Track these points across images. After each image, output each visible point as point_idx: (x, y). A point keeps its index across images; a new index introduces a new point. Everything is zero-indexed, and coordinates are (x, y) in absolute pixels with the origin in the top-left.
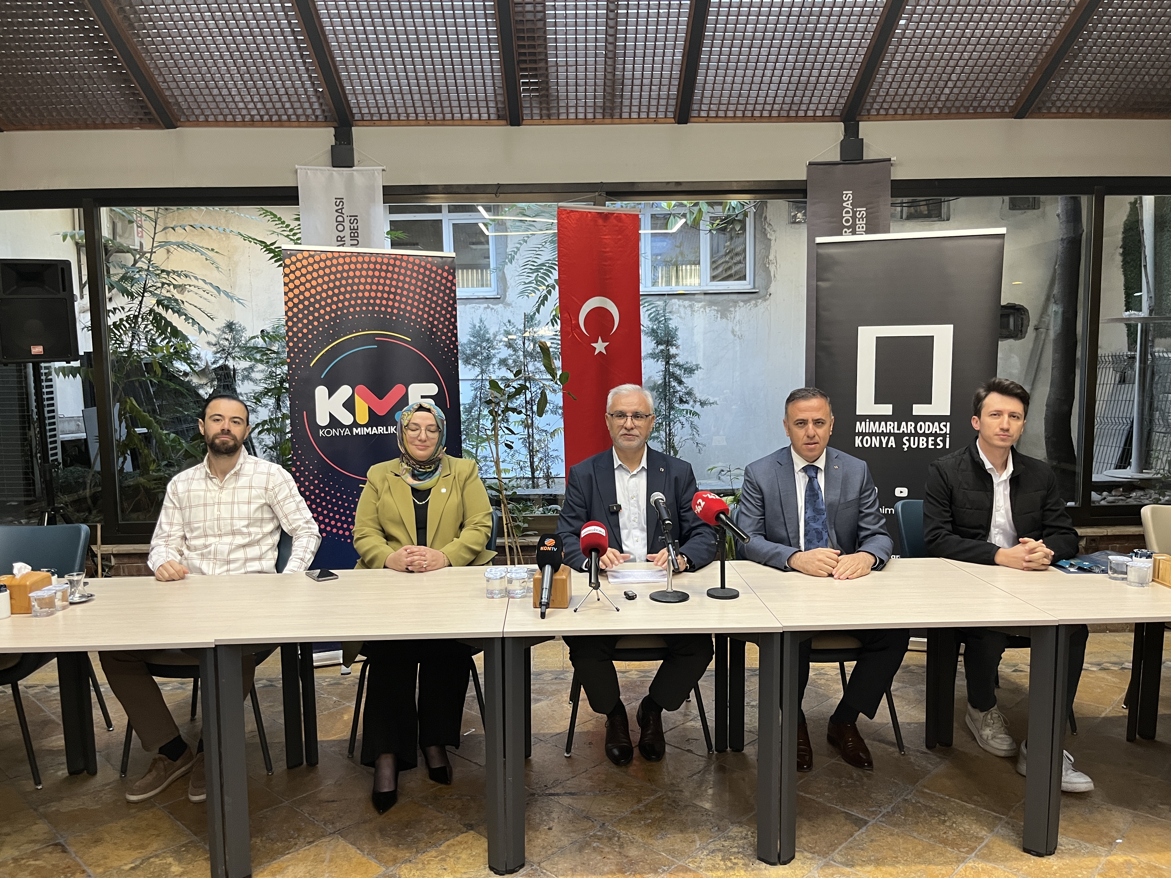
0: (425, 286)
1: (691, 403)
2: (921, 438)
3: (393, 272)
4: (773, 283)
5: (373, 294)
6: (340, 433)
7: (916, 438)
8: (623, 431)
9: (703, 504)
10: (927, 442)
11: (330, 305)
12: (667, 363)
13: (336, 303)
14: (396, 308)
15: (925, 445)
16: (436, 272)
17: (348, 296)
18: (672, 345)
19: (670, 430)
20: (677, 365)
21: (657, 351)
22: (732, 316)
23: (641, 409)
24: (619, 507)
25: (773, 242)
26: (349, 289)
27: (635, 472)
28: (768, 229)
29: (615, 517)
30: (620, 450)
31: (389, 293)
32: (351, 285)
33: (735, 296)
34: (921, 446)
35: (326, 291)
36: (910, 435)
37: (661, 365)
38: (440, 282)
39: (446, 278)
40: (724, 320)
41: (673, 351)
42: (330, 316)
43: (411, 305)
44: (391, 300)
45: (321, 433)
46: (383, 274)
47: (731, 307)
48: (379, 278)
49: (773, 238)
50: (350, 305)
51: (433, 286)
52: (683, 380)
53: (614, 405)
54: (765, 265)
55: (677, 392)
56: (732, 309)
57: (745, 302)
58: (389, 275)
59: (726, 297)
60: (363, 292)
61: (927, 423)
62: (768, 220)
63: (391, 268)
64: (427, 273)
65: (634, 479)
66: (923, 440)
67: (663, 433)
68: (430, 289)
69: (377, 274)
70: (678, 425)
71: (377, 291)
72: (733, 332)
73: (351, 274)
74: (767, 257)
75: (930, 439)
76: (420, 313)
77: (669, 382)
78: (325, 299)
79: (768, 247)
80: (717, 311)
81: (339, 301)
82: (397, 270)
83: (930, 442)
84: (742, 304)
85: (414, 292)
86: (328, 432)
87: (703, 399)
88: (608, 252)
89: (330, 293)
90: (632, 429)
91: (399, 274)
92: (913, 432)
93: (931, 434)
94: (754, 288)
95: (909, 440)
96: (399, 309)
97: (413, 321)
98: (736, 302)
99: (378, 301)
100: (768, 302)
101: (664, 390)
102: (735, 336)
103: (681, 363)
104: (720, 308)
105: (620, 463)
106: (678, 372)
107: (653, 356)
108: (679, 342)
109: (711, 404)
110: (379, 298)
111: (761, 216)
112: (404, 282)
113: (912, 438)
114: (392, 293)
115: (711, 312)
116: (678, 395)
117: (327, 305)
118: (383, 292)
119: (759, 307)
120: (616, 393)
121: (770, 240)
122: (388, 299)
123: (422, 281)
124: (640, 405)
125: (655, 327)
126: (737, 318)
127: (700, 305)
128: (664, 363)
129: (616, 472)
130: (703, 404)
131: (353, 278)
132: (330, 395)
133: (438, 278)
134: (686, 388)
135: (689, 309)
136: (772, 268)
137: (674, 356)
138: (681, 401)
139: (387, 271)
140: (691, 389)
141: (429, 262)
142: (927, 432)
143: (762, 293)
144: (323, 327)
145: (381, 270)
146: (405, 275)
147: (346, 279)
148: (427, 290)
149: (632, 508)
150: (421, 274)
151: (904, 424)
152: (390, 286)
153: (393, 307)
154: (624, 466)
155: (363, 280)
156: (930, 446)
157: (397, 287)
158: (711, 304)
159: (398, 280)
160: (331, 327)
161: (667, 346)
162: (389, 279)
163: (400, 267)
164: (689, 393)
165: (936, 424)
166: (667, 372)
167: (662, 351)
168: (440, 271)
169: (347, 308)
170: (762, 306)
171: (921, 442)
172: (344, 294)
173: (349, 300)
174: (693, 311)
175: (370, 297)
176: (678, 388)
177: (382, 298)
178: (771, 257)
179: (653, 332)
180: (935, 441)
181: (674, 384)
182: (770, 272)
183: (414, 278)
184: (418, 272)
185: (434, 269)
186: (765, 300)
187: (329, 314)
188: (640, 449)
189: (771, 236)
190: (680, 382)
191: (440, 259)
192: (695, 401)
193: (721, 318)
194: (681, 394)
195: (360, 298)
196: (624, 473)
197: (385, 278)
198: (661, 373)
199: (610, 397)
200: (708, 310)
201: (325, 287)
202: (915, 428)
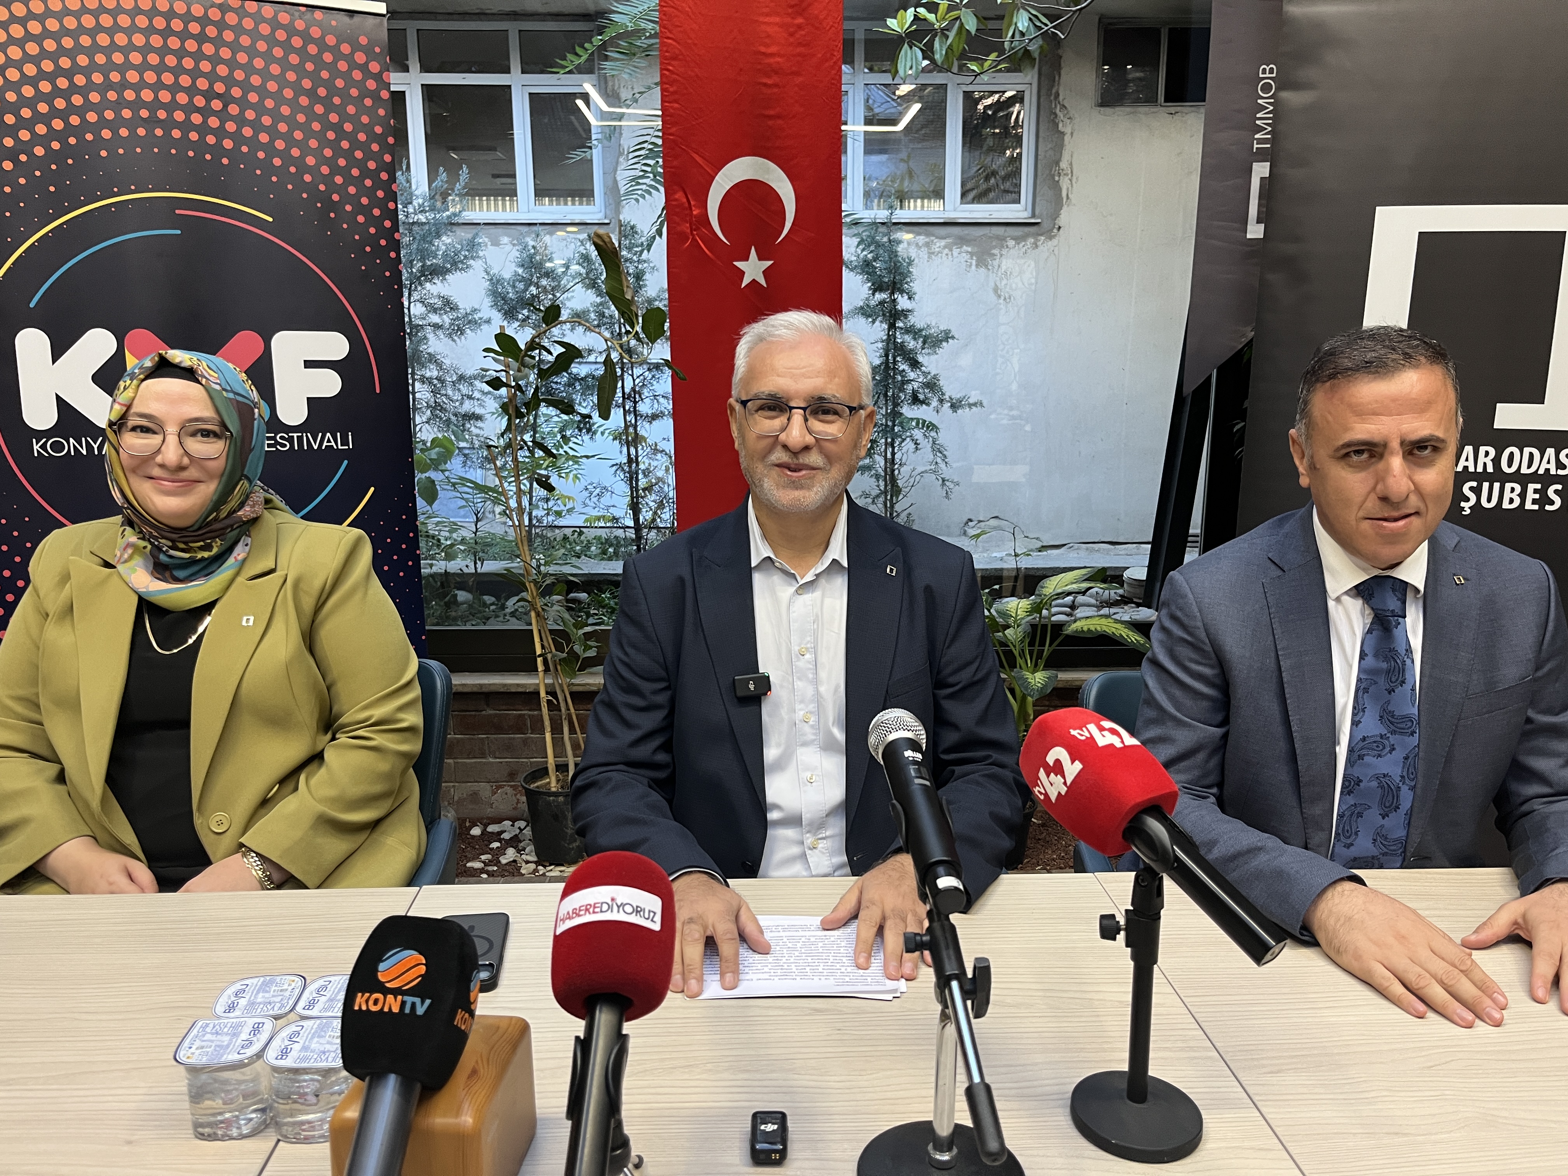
0: (307, 84)
1: (935, 403)
2: (1508, 486)
3: (218, 42)
4: (1065, 208)
5: (165, 96)
6: (89, 447)
7: (1497, 485)
8: (779, 456)
9: (1073, 769)
10: (1523, 496)
11: (46, 120)
12: (892, 326)
13: (63, 115)
14: (230, 136)
15: (1517, 502)
16: (335, 50)
17: (95, 97)
18: (902, 292)
19: (893, 454)
20: (908, 330)
21: (873, 303)
22: (996, 263)
23: (834, 390)
24: (765, 684)
25: (1067, 138)
26: (97, 78)
27: (809, 577)
28: (1060, 115)
29: (751, 709)
30: (767, 510)
31: (209, 95)
32: (105, 71)
33: (1000, 230)
34: (1506, 505)
35: (33, 82)
36: (1481, 477)
37: (880, 329)
38: (346, 75)
39: (364, 68)
40: (982, 270)
41: (903, 302)
42: (48, 148)
43: (269, 130)
44: (215, 113)
45: (36, 447)
46: (191, 45)
47: (995, 247)
48: (181, 53)
49: (1068, 130)
50: (104, 122)
51: (329, 85)
52: (920, 359)
53: (752, 374)
54: (1053, 176)
55: (909, 381)
56: (996, 251)
57: (1018, 239)
58: (208, 49)
59: (986, 230)
60: (137, 88)
61: (1527, 450)
62: (1061, 98)
63: (211, 31)
64: (312, 49)
65: (808, 598)
66: (1512, 491)
67: (880, 461)
68: (322, 92)
69: (174, 43)
70: (908, 445)
71: (175, 88)
72: (996, 290)
73: (103, 40)
74: (1057, 163)
75: (1531, 487)
76: (295, 152)
77: (895, 362)
78: (31, 103)
79: (1059, 147)
80: (972, 254)
81: (71, 109)
82: (228, 36)
83: (1531, 495)
84: (1011, 243)
85: (278, 97)
86: (58, 447)
87: (956, 395)
88: (772, 55)
89: (45, 87)
90: (807, 448)
91: (235, 47)
92: (1490, 469)
93: (1534, 477)
94: (1033, 216)
95: (1477, 491)
96: (236, 136)
97: (275, 170)
98: (1002, 239)
99: (179, 116)
100: (1055, 241)
101: (886, 376)
102: (999, 296)
103: (919, 325)
104: (976, 249)
105: (767, 552)
106: (911, 344)
107: (866, 312)
108: (916, 286)
109: (970, 405)
110: (182, 108)
111: (1050, 89)
112: (249, 69)
113: (1486, 485)
114: (219, 96)
115: (962, 256)
116: (909, 388)
117: (38, 117)
118: (192, 91)
119: (1041, 248)
120: (761, 339)
121: (1063, 134)
122: (206, 112)
123: (299, 69)
124: (831, 374)
125: (870, 256)
126: (1004, 267)
127: (943, 243)
128: (885, 326)
129: (757, 579)
130: (955, 406)
131: (108, 51)
132: (57, 353)
133: (343, 66)
134: (926, 374)
135: (925, 250)
136: (1064, 183)
137: (905, 313)
138: (916, 400)
139: (201, 38)
140: (935, 377)
141: (319, 24)
142: (1524, 470)
143: (1046, 225)
144: (30, 177)
145: (184, 35)
146: (252, 52)
147: (90, 52)
148: (311, 94)
149: (799, 684)
150: (296, 51)
151: (1469, 449)
152: (212, 77)
153: (220, 133)
154: (779, 562)
155: (136, 58)
156: (1529, 506)
157: (229, 82)
158: (962, 241)
159: (232, 64)
160: (49, 177)
161: (893, 293)
162: (208, 58)
163: (238, 30)
164: (932, 385)
165: (1550, 451)
166: (890, 340)
167: (882, 303)
168: (345, 48)
169: (95, 129)
170: (1046, 246)
171: (1507, 495)
172: (83, 92)
173: (99, 109)
174: (931, 254)
175: (156, 104)
176: (912, 375)
177: (190, 109)
178: (1064, 165)
179: (866, 267)
180: (1543, 492)
181: (903, 366)
182: (1060, 190)
183: (277, 61)
184: (286, 46)
185: (331, 40)
186: (1051, 238)
187: (44, 141)
188: (828, 508)
189: (1065, 127)
190: (915, 364)
191: (345, 19)
192: (941, 401)
193: (977, 266)
194: (916, 385)
195: (129, 105)
196: (777, 579)
197: (198, 56)
198: (880, 345)
199: (742, 349)
200: (956, 251)
201: (30, 70)
202: (1496, 461)
